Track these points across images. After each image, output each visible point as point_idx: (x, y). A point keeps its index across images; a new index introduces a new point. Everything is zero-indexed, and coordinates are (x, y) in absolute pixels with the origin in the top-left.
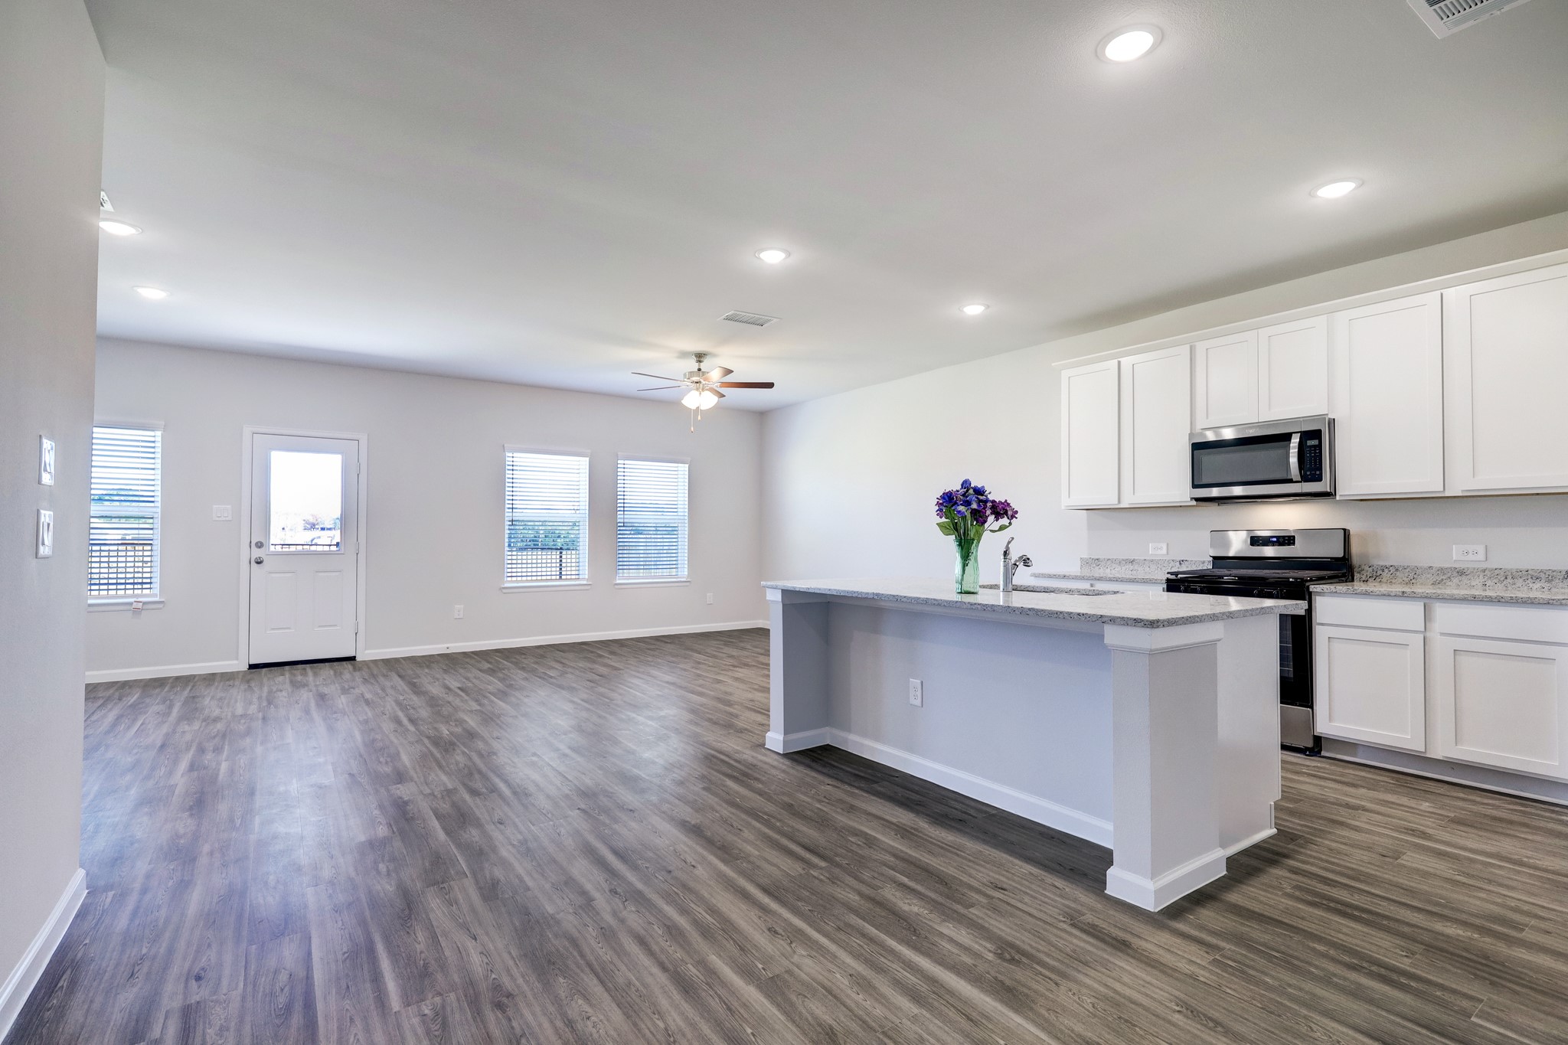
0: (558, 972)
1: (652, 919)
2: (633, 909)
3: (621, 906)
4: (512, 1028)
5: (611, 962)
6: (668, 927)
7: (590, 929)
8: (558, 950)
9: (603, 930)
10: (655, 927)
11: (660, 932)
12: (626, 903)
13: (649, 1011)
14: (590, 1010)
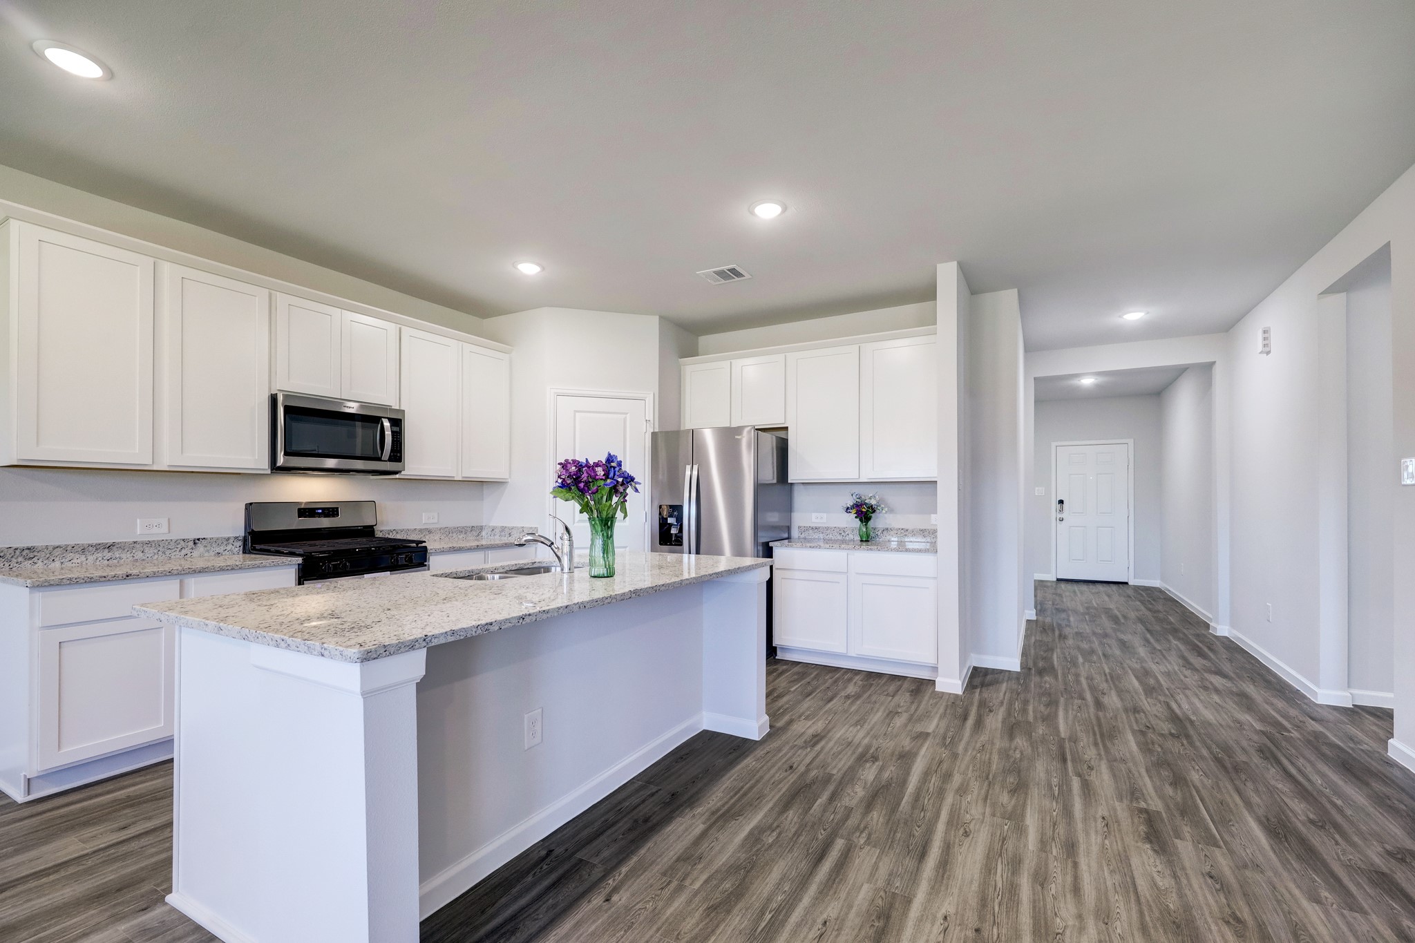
0: (1172, 913)
1: (1049, 900)
2: (1058, 920)
3: (1068, 932)
4: (1226, 899)
5: (1116, 892)
6: (1042, 885)
7: (1119, 931)
8: (1165, 932)
9: (1106, 921)
10: (1053, 891)
11: (1053, 885)
12: (1061, 931)
13: (1110, 851)
14: (1155, 875)
